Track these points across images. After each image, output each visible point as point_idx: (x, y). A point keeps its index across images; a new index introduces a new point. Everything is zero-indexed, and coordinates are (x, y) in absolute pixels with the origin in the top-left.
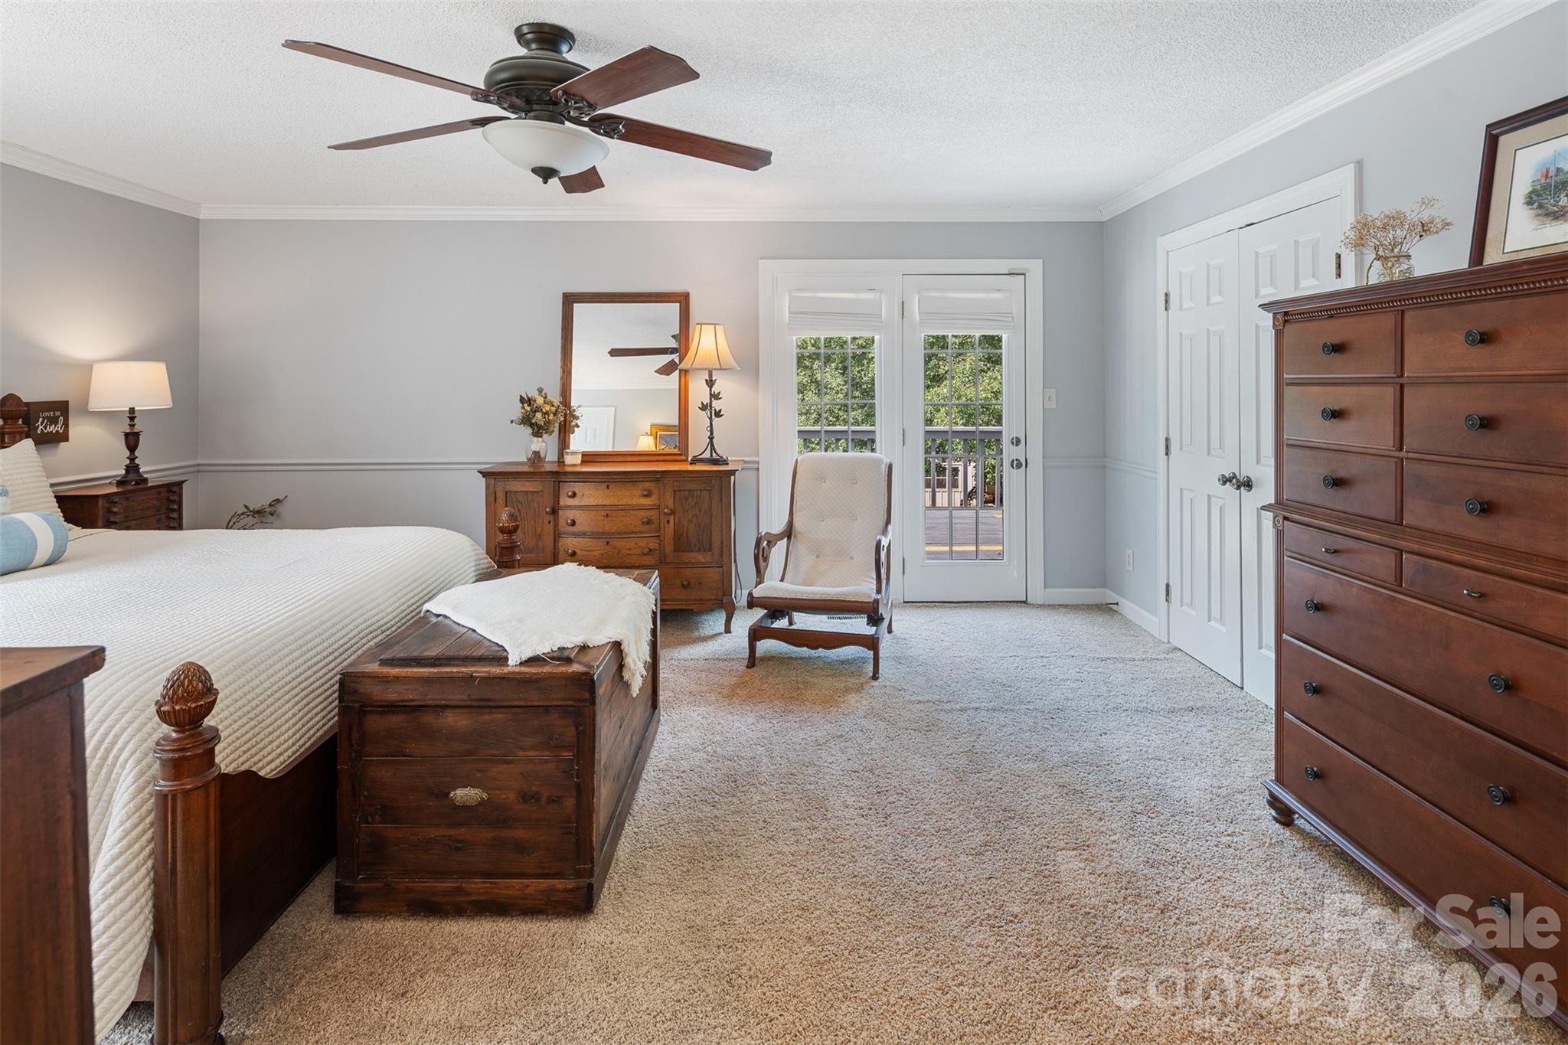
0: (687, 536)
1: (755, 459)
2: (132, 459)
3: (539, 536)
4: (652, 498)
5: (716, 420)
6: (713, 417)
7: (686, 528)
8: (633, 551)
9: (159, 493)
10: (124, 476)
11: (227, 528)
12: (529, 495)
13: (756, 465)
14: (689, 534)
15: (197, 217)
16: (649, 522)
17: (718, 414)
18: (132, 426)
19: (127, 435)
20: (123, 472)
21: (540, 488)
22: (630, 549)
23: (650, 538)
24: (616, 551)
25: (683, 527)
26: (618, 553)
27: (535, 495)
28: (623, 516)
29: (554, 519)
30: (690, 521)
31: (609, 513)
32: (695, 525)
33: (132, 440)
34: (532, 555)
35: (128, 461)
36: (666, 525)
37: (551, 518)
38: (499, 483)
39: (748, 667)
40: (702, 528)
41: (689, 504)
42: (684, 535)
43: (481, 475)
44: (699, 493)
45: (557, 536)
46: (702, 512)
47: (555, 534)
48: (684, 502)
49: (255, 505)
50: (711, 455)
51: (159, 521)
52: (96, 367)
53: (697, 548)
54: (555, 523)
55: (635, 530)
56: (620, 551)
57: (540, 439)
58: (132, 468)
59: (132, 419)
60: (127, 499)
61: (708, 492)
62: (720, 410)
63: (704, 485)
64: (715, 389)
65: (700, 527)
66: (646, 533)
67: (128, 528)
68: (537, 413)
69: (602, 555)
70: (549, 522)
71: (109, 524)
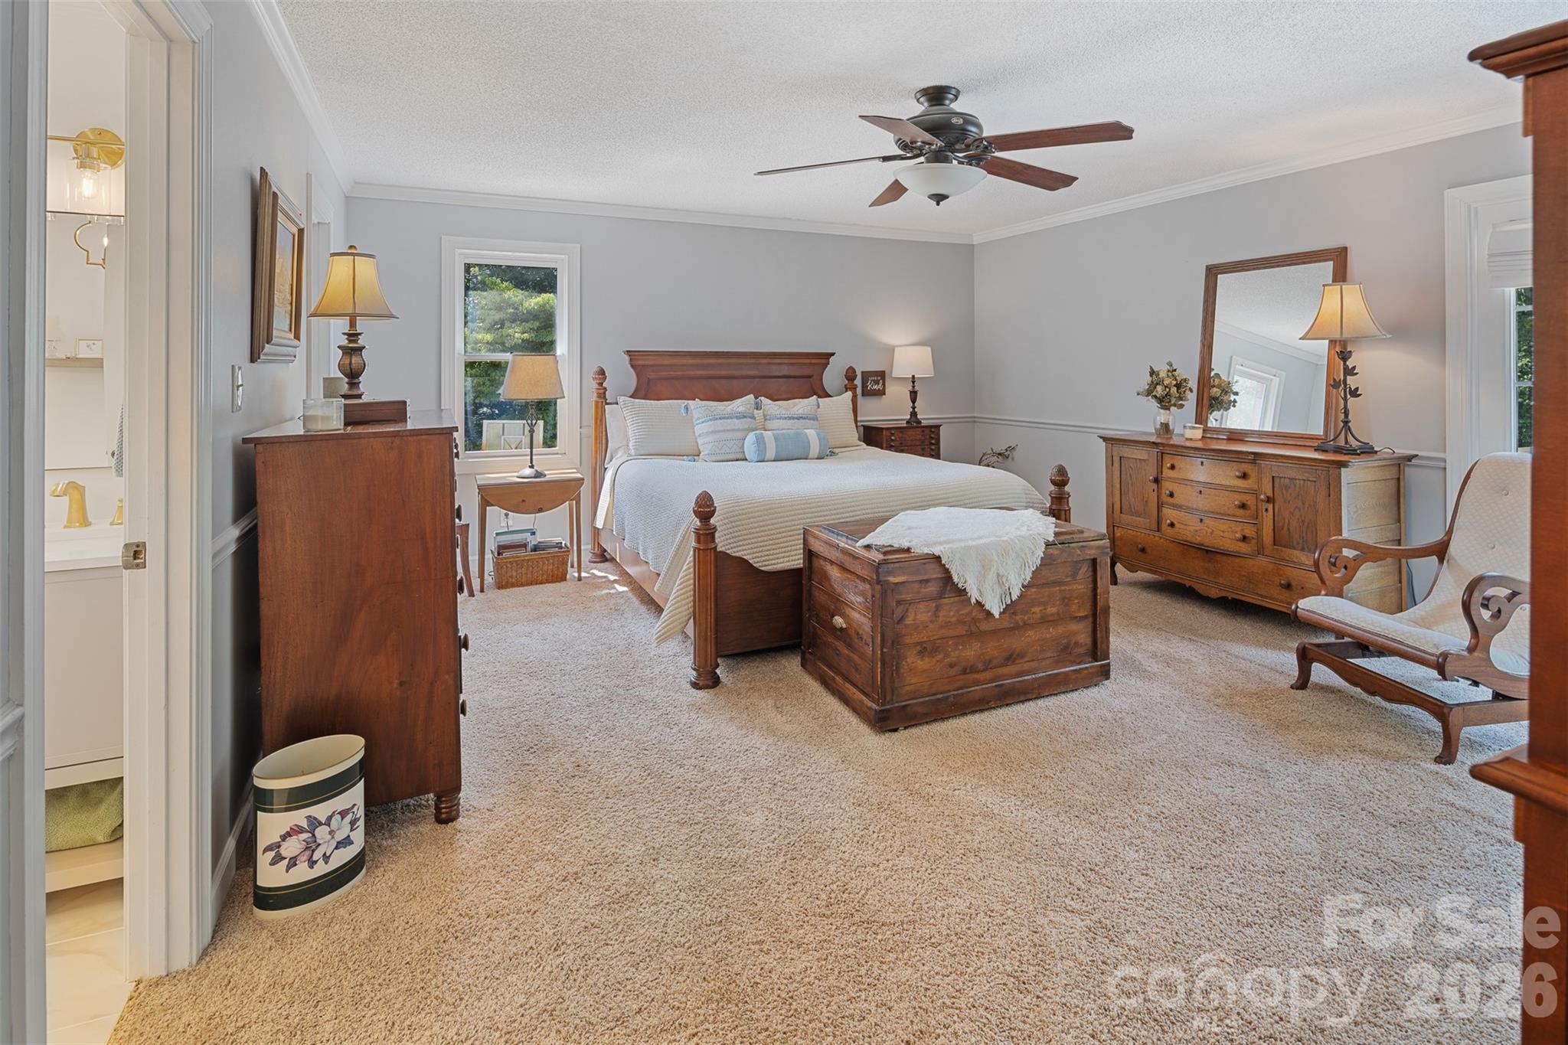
0: (1289, 529)
1: (1440, 455)
2: (914, 408)
3: (1146, 502)
4: (1249, 481)
5: (1351, 400)
6: (1349, 396)
7: (1287, 521)
8: (1226, 535)
9: (923, 431)
10: (910, 419)
11: (979, 465)
12: (1138, 461)
13: (1442, 464)
14: (1291, 529)
15: (971, 243)
16: (1243, 506)
17: (1355, 393)
18: (914, 387)
19: (911, 392)
20: (909, 417)
21: (1145, 457)
22: (1223, 532)
23: (1246, 524)
24: (1209, 531)
25: (1284, 519)
26: (1211, 533)
27: (1143, 463)
28: (1216, 496)
29: (1158, 488)
30: (1292, 514)
31: (1202, 489)
32: (1298, 519)
33: (914, 395)
34: (1140, 519)
35: (911, 410)
36: (1264, 513)
37: (1155, 486)
38: (1116, 448)
39: (1292, 687)
40: (1306, 524)
41: (1291, 494)
42: (1286, 528)
43: (1101, 440)
44: (1302, 482)
45: (1160, 506)
46: (1307, 506)
47: (1158, 503)
48: (1284, 492)
49: (997, 450)
50: (1347, 442)
51: (923, 449)
52: (896, 349)
53: (1301, 546)
54: (1158, 491)
55: (1229, 512)
56: (1213, 531)
57: (1168, 412)
58: (914, 414)
59: (913, 382)
60: (901, 432)
61: (1313, 483)
62: (1357, 389)
63: (1307, 475)
64: (1350, 363)
65: (1303, 522)
66: (1241, 517)
67: (902, 451)
68: (1158, 386)
69: (1197, 531)
70: (1154, 491)
71: (890, 448)
